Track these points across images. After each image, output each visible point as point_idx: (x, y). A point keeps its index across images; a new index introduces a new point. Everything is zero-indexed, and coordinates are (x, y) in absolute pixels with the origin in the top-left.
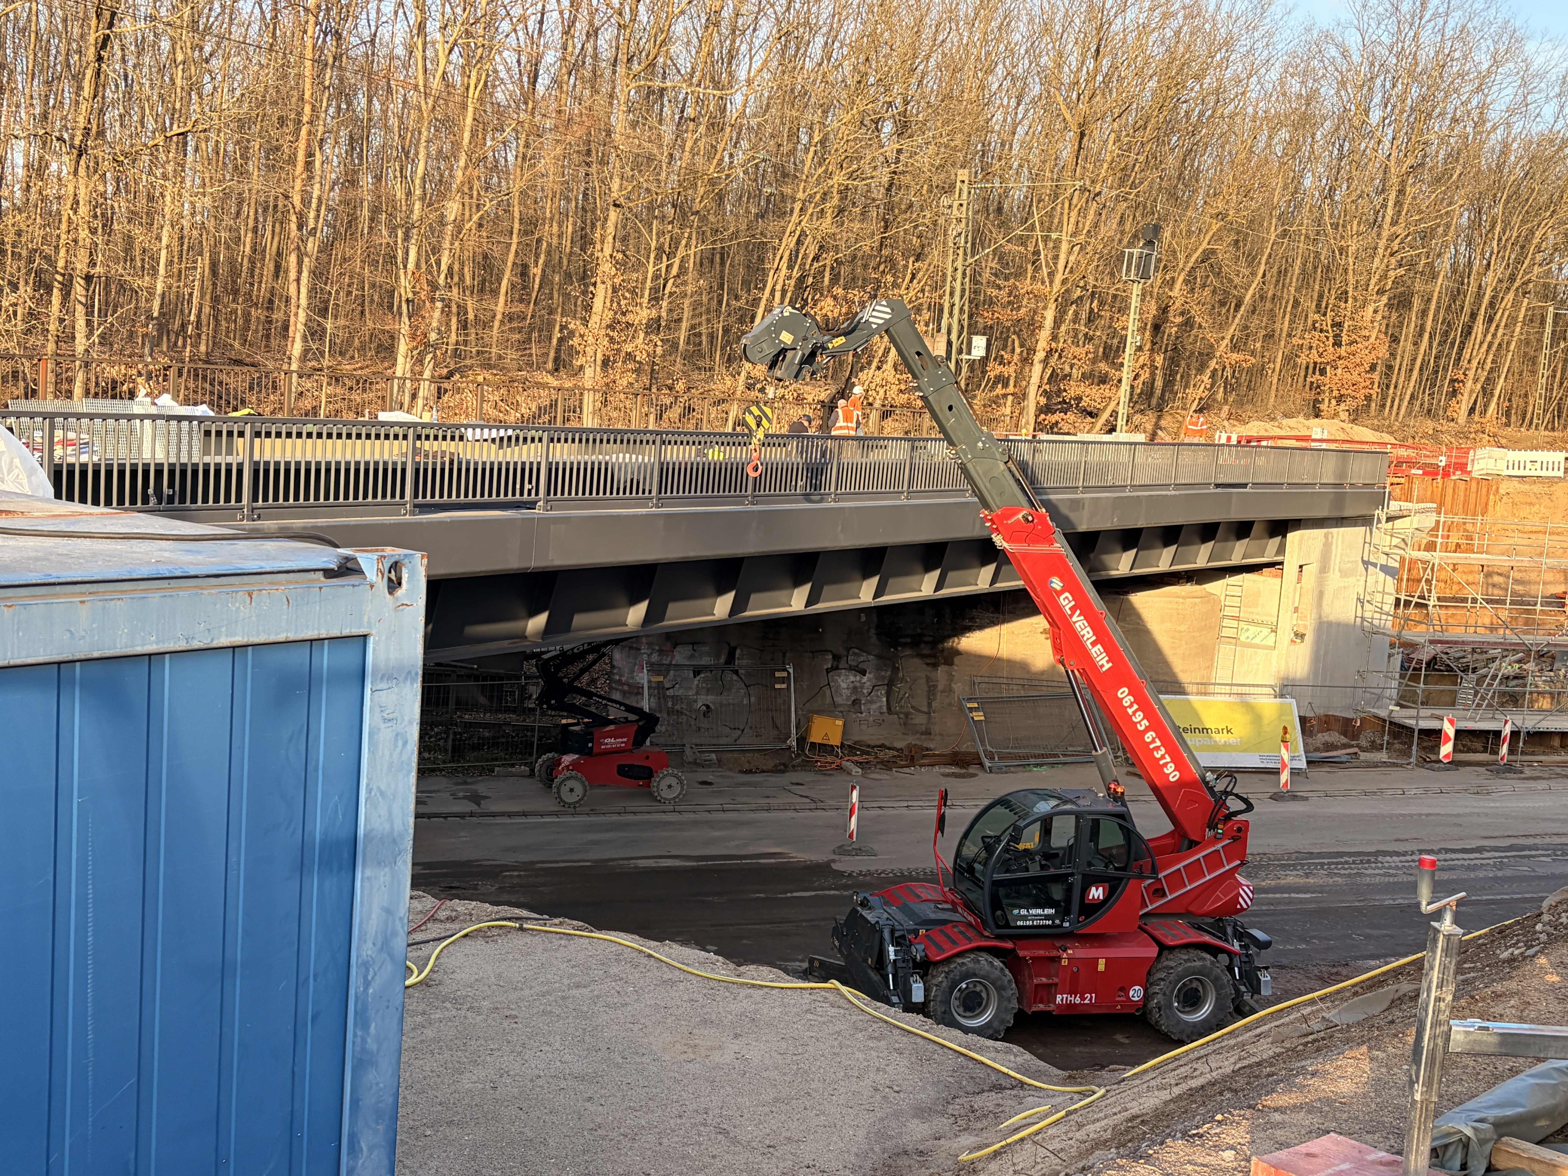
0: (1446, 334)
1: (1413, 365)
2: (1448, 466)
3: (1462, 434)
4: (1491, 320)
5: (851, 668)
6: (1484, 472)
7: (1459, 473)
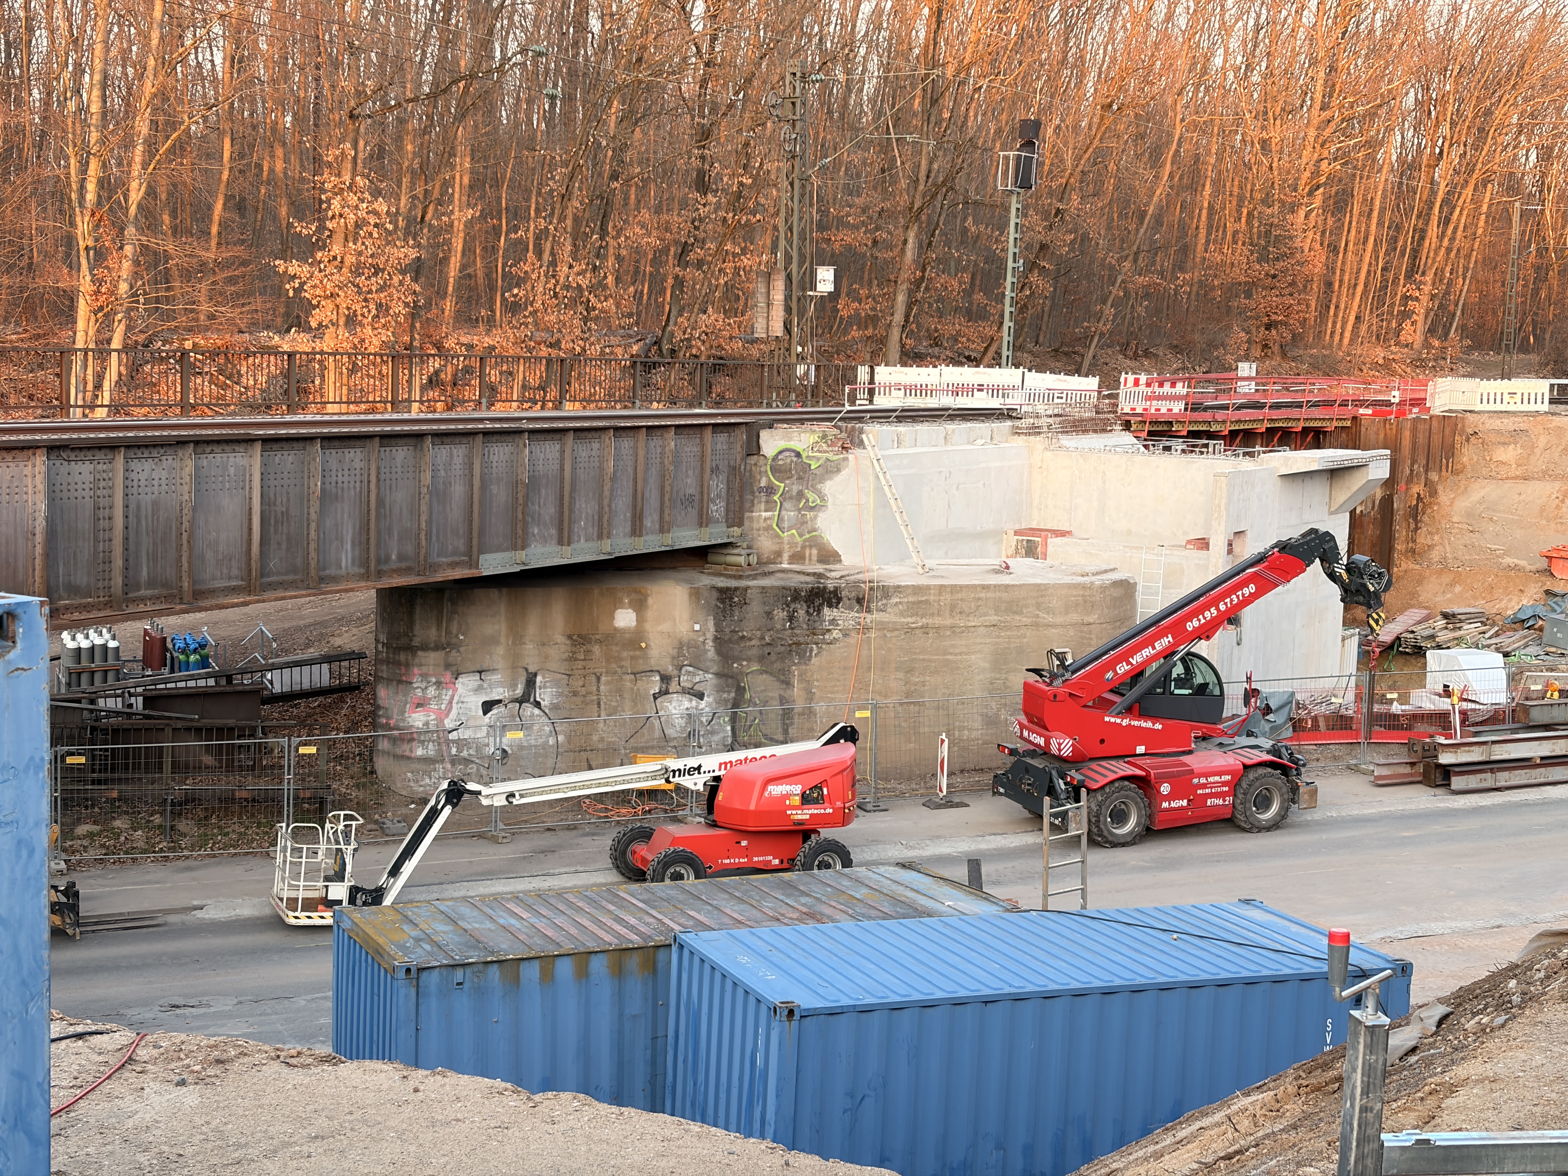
0: (1395, 240)
1: (1357, 278)
2: (1402, 403)
3: (1418, 363)
4: (1447, 221)
5: (686, 691)
6: (1446, 408)
7: (1415, 410)
